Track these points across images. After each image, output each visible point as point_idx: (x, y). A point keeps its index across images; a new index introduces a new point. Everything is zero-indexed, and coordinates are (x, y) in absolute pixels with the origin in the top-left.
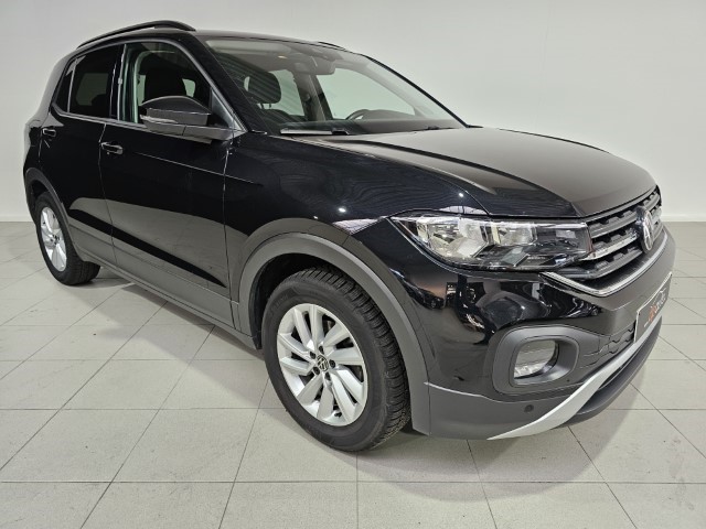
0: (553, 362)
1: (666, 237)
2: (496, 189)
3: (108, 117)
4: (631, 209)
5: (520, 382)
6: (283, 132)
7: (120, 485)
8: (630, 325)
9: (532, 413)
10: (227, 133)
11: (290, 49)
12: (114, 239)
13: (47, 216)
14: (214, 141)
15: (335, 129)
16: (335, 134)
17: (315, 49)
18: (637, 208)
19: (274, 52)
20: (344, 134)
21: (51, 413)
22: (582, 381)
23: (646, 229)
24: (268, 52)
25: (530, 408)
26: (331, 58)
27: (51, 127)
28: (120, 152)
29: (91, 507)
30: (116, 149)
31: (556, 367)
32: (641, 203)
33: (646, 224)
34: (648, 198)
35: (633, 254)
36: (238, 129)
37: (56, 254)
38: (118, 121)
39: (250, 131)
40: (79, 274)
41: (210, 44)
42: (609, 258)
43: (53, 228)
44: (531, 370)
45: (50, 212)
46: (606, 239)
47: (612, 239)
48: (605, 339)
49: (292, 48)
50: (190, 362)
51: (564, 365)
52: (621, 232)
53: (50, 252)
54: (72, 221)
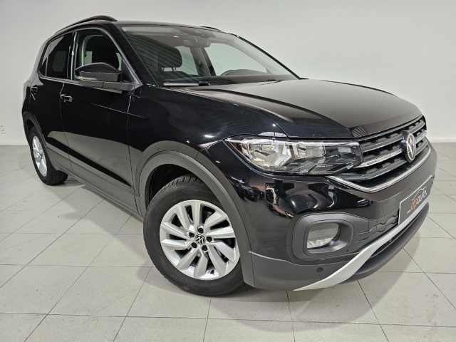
0: (336, 238)
1: (430, 150)
2: (292, 119)
3: (66, 78)
4: (398, 132)
5: (311, 252)
6: (165, 84)
7: (52, 317)
8: (395, 213)
9: (322, 273)
10: (131, 86)
11: (179, 31)
12: (70, 156)
13: (36, 141)
14: (124, 92)
15: (200, 82)
16: (201, 85)
17: (196, 31)
18: (403, 131)
19: (169, 33)
20: (207, 85)
21: (20, 267)
22: (358, 251)
23: (409, 146)
24: (166, 33)
25: (320, 269)
26: (207, 36)
27: (36, 86)
28: (70, 101)
29: (31, 330)
30: (68, 98)
31: (338, 241)
32: (407, 128)
33: (410, 143)
34: (414, 125)
35: (399, 163)
36: (137, 83)
37: (41, 165)
38: (71, 81)
39: (144, 84)
40: (55, 178)
41: (125, 29)
42: (379, 166)
43: (39, 149)
44: (322, 243)
45: (37, 138)
46: (376, 153)
47: (381, 153)
48: (373, 222)
49: (181, 31)
50: (115, 235)
51: (344, 240)
52: (389, 148)
53: (38, 164)
54: (48, 145)
